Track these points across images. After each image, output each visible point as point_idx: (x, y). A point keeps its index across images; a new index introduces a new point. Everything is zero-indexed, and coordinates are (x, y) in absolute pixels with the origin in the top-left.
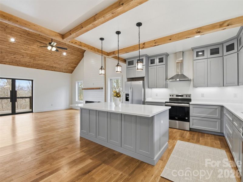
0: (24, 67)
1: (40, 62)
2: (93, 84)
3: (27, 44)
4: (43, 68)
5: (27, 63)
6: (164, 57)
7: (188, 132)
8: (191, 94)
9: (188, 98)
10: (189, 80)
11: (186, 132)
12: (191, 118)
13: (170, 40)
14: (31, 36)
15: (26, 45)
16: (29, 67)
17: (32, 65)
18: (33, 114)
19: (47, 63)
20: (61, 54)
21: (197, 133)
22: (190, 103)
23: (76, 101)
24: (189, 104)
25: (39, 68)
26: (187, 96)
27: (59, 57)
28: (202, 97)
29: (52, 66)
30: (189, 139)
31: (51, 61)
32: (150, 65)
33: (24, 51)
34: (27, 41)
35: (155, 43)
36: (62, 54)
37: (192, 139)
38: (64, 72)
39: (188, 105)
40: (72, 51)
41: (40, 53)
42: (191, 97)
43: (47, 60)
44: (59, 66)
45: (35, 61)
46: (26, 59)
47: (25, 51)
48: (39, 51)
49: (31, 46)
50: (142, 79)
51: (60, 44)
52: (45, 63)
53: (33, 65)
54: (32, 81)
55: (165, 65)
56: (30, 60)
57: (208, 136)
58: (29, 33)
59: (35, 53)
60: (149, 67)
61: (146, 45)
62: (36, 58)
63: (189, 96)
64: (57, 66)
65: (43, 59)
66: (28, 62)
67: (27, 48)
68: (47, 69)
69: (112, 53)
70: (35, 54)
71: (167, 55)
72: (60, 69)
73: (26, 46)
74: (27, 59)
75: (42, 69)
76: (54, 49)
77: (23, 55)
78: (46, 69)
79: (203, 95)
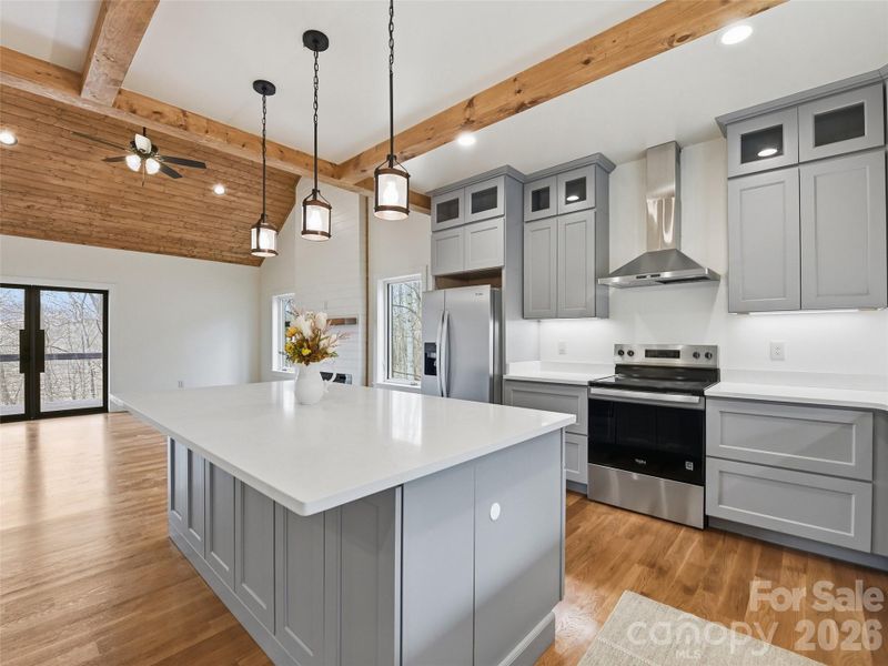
0: (72, 241)
1: (128, 221)
2: (326, 304)
3: (66, 152)
4: (145, 248)
5: (81, 227)
6: (590, 175)
7: (697, 538)
8: (716, 347)
9: (702, 362)
10: (704, 278)
11: (683, 532)
12: (712, 467)
13: (587, 62)
14: (75, 120)
15: (61, 158)
16: (91, 243)
17: (101, 235)
18: (107, 418)
19: (158, 228)
20: (207, 191)
21: (741, 546)
22: (709, 391)
23: (275, 368)
24: (700, 394)
25: (127, 244)
26: (696, 355)
27: (198, 204)
28: (773, 359)
29: (180, 239)
30: (689, 584)
31: (171, 220)
32: (530, 214)
33: (60, 182)
34: (63, 142)
35: (519, 92)
36: (210, 191)
37: (708, 588)
38: (230, 262)
39: (696, 399)
40: (248, 177)
41: (121, 187)
42: (716, 360)
43: (152, 214)
44: (204, 239)
45: (108, 219)
46: (72, 212)
47: (63, 179)
48: (118, 179)
49: (85, 163)
50: (491, 276)
51: (195, 151)
52: (148, 226)
53: (105, 235)
54: (105, 293)
55: (592, 212)
56: (91, 215)
57: (797, 570)
58: (62, 110)
59: (102, 188)
60: (526, 226)
61: (480, 110)
62: (111, 206)
63: (707, 355)
64: (197, 239)
65: (139, 211)
66: (84, 224)
67: (67, 167)
68: (162, 249)
69: (351, 167)
70: (102, 192)
71: (605, 166)
72: (211, 250)
73: (65, 163)
74: (77, 214)
75: (141, 250)
76: (153, 166)
77: (58, 198)
78: (156, 249)
79: (777, 353)
